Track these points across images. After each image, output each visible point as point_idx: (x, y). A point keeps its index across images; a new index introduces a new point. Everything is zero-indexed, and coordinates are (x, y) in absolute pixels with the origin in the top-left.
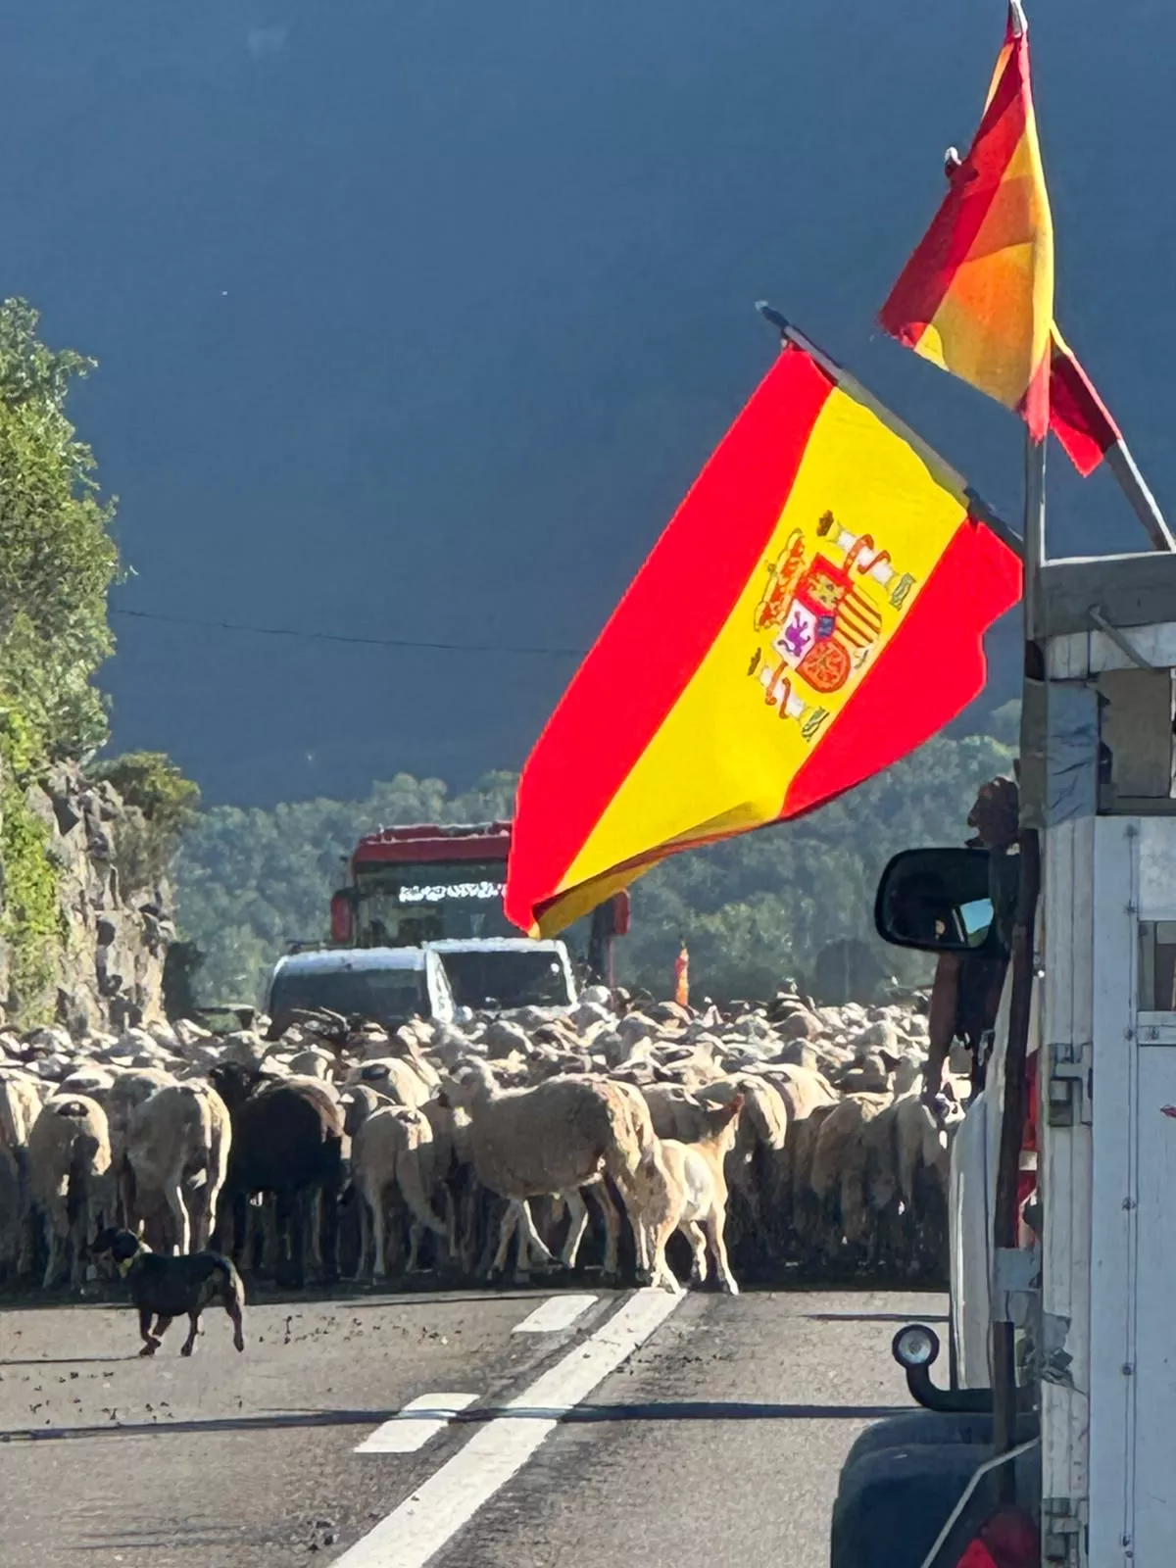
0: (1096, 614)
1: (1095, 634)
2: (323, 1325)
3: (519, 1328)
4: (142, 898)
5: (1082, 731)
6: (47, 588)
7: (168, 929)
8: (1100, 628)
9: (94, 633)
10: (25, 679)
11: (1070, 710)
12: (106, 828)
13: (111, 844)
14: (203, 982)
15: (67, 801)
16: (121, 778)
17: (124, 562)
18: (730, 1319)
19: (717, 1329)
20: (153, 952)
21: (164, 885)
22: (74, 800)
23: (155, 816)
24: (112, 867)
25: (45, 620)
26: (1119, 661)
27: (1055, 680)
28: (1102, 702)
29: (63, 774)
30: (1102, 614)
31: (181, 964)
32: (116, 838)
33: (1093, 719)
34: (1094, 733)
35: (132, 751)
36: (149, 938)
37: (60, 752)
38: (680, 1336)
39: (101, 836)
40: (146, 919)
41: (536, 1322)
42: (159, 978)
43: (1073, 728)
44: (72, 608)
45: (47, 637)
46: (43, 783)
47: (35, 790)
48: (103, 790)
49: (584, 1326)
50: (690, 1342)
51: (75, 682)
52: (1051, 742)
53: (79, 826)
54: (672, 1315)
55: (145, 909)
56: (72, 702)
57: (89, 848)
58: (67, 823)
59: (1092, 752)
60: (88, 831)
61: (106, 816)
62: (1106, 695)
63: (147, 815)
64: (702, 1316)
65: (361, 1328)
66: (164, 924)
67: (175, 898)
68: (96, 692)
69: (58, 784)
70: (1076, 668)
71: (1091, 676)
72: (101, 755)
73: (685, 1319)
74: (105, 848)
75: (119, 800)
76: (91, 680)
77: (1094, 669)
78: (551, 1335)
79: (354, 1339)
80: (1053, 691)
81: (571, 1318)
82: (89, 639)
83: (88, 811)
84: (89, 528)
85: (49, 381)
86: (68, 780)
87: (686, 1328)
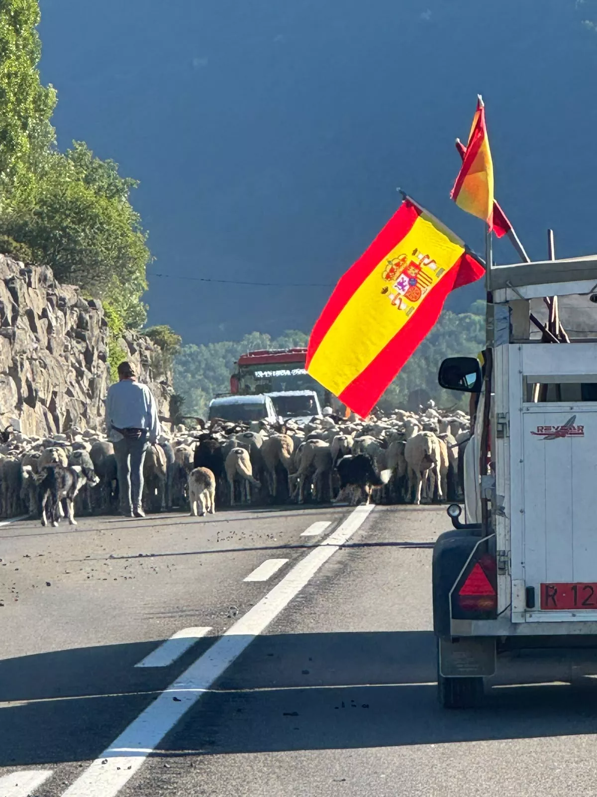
0: (508, 283)
1: (507, 289)
2: (231, 535)
3: (302, 534)
4: (162, 378)
5: (505, 318)
6: (124, 265)
7: (171, 390)
8: (509, 287)
9: (141, 282)
10: (116, 300)
11: (500, 312)
12: (147, 353)
13: (149, 359)
14: (183, 410)
15: (133, 344)
16: (152, 335)
17: (152, 255)
18: (380, 529)
19: (376, 533)
20: (165, 399)
21: (169, 373)
22: (135, 343)
23: (165, 349)
24: (150, 368)
25: (123, 278)
26: (515, 297)
27: (496, 303)
28: (510, 309)
29: (130, 334)
30: (510, 283)
31: (175, 403)
32: (151, 357)
33: (508, 314)
34: (508, 318)
35: (155, 325)
36: (164, 394)
37: (129, 326)
38: (363, 537)
39: (146, 356)
40: (163, 387)
41: (309, 532)
42: (168, 408)
43: (502, 317)
44: (134, 272)
45: (124, 284)
46: (124, 337)
47: (121, 340)
48: (145, 339)
49: (326, 533)
50: (366, 538)
51: (135, 300)
52: (496, 322)
53: (137, 353)
54: (360, 528)
55: (162, 383)
56: (133, 306)
57: (141, 361)
58: (133, 351)
59: (508, 325)
60: (141, 354)
61: (147, 349)
62: (512, 308)
63: (162, 349)
64: (370, 529)
65: (245, 536)
66: (169, 388)
67: (174, 379)
68: (142, 303)
69: (130, 338)
70: (503, 299)
71: (507, 302)
72: (145, 327)
73: (363, 530)
74: (147, 361)
75: (152, 343)
76: (141, 300)
77: (508, 299)
78: (314, 537)
79: (243, 540)
80: (496, 307)
81: (323, 529)
82: (140, 284)
83: (141, 347)
84: (138, 243)
85: (122, 190)
86: (133, 335)
87: (364, 533)
